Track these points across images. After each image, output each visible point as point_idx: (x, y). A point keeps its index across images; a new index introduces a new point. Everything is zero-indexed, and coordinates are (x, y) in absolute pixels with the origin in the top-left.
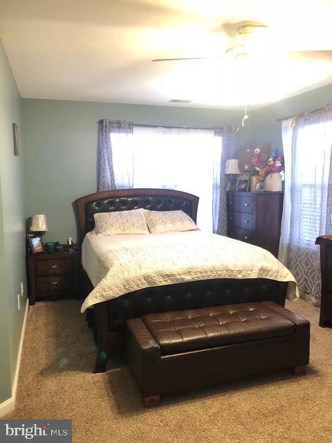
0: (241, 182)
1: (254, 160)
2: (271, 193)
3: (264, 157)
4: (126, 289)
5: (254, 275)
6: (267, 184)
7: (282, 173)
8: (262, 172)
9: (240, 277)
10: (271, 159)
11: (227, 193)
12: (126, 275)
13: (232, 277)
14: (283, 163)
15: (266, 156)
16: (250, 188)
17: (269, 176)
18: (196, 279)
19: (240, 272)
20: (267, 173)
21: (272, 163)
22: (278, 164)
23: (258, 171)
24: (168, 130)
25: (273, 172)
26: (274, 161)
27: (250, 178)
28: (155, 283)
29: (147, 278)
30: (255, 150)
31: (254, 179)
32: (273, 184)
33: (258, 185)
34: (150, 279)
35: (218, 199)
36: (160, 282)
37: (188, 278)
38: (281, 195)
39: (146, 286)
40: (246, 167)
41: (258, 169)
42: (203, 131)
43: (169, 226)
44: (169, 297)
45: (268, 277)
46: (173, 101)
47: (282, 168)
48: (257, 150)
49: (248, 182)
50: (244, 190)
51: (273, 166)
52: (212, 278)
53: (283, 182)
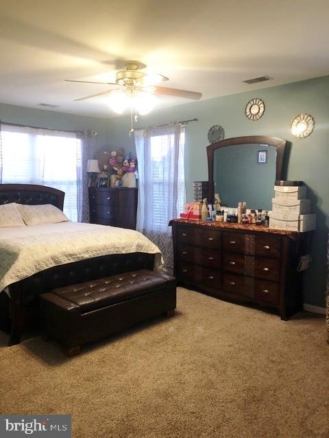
0: (102, 179)
1: (112, 162)
2: (128, 189)
3: (120, 158)
4: (37, 269)
5: (133, 251)
6: (124, 182)
7: (136, 173)
8: (120, 172)
9: (124, 252)
10: (126, 161)
11: (89, 188)
12: (36, 257)
13: (118, 253)
14: (136, 164)
15: (121, 158)
16: (110, 185)
17: (126, 175)
18: (92, 256)
19: (124, 248)
20: (124, 173)
21: (127, 164)
22: (133, 165)
23: (116, 171)
24: (35, 130)
25: (129, 172)
26: (129, 163)
27: (109, 176)
28: (60, 262)
29: (53, 258)
30: (112, 153)
31: (113, 177)
32: (129, 181)
33: (117, 182)
34: (56, 259)
35: (82, 194)
36: (65, 261)
37: (86, 256)
38: (136, 190)
39: (54, 265)
40: (105, 167)
41: (116, 169)
42: (66, 133)
43: (44, 218)
44: (71, 273)
45: (142, 251)
46: (42, 105)
47: (136, 168)
48: (114, 153)
49: (108, 180)
50: (105, 186)
51: (129, 167)
52: (104, 254)
53: (137, 180)
